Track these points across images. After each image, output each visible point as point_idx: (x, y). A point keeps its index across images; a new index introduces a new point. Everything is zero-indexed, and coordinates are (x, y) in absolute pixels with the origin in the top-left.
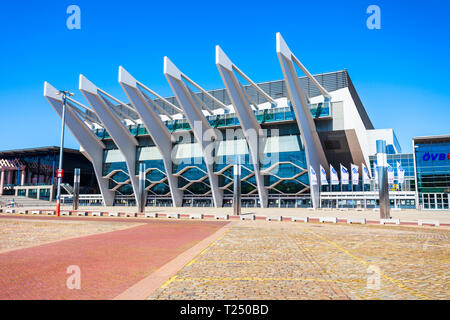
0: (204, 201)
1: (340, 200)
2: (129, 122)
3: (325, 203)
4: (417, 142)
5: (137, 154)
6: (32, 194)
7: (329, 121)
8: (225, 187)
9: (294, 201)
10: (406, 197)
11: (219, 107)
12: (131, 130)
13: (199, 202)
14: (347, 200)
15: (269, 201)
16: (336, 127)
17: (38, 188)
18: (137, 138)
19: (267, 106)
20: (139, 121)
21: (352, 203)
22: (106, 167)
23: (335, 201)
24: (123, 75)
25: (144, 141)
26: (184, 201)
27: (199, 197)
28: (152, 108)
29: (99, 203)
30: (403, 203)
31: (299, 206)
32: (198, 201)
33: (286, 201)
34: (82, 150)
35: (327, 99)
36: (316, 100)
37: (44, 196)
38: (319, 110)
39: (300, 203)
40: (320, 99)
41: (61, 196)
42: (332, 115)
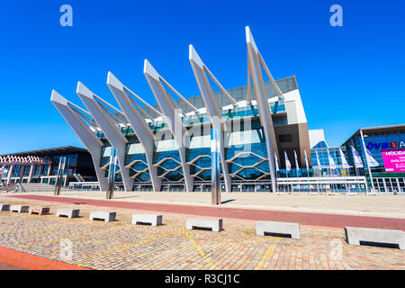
0: (178, 186)
1: (294, 185)
2: (122, 125)
3: (282, 188)
5: (127, 149)
6: (52, 182)
7: (284, 117)
8: (195, 175)
9: (253, 186)
10: (355, 182)
11: (191, 110)
12: (122, 131)
13: (174, 188)
14: (301, 185)
15: (232, 186)
16: (290, 122)
18: (127, 137)
19: (231, 107)
20: (129, 125)
21: (305, 187)
22: (103, 160)
23: (290, 185)
25: (132, 139)
26: (162, 187)
27: (174, 183)
28: (140, 114)
29: (98, 188)
30: (354, 187)
31: (258, 191)
32: (173, 186)
33: (246, 186)
35: (280, 99)
36: (273, 100)
39: (259, 187)
40: (276, 99)
41: (71, 184)
42: (287, 110)
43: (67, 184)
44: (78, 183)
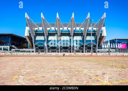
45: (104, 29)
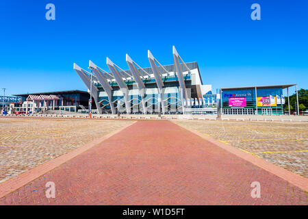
0: (140, 112)
1: (193, 111)
2: (109, 80)
4: (223, 90)
5: (112, 93)
6: (67, 110)
7: (190, 81)
11: (146, 75)
12: (110, 84)
14: (196, 111)
16: (193, 84)
17: (70, 107)
18: (112, 87)
19: (166, 75)
20: (114, 80)
21: (198, 113)
22: (99, 99)
24: (108, 61)
25: (116, 88)
28: (119, 75)
29: (96, 113)
31: (177, 114)
34: (89, 91)
35: (189, 73)
36: (185, 73)
37: (72, 110)
38: (187, 77)
39: (177, 112)
40: (187, 73)
41: (79, 110)
42: (191, 79)
43: (77, 111)
44: (83, 110)
45: (195, 72)
